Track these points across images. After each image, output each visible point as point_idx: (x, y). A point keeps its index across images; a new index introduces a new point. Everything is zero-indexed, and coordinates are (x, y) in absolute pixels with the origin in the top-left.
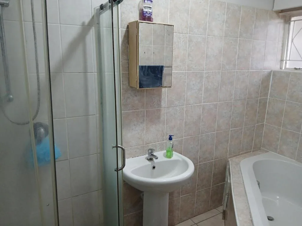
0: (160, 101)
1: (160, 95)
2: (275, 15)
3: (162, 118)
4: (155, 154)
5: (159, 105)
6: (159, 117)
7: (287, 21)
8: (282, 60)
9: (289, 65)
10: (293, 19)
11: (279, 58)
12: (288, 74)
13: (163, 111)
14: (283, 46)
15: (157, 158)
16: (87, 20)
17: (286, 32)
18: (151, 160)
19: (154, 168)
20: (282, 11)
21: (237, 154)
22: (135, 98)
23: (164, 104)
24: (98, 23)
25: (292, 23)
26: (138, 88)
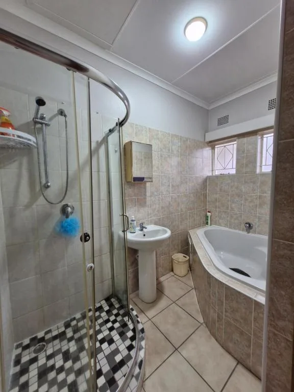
0: (146, 192)
1: (145, 188)
2: (206, 145)
3: (147, 204)
4: (144, 226)
5: (145, 195)
6: (145, 203)
7: (213, 148)
8: (213, 170)
9: (217, 173)
10: (216, 147)
11: (211, 169)
12: (217, 177)
13: (148, 199)
14: (212, 162)
15: (146, 228)
16: (100, 140)
17: (213, 153)
18: (142, 230)
19: (144, 235)
20: (210, 142)
21: (193, 228)
22: (130, 190)
23: (148, 194)
24: (107, 142)
25: (216, 149)
26: (133, 181)
